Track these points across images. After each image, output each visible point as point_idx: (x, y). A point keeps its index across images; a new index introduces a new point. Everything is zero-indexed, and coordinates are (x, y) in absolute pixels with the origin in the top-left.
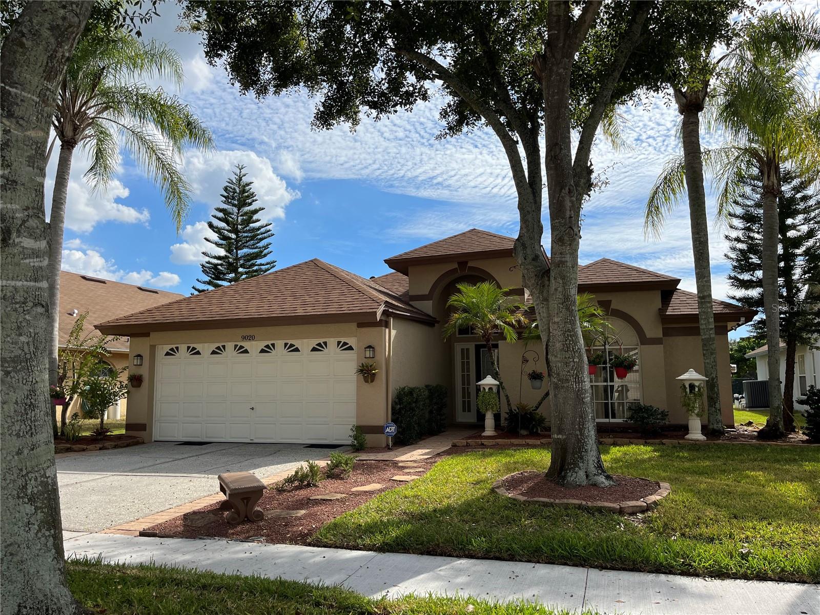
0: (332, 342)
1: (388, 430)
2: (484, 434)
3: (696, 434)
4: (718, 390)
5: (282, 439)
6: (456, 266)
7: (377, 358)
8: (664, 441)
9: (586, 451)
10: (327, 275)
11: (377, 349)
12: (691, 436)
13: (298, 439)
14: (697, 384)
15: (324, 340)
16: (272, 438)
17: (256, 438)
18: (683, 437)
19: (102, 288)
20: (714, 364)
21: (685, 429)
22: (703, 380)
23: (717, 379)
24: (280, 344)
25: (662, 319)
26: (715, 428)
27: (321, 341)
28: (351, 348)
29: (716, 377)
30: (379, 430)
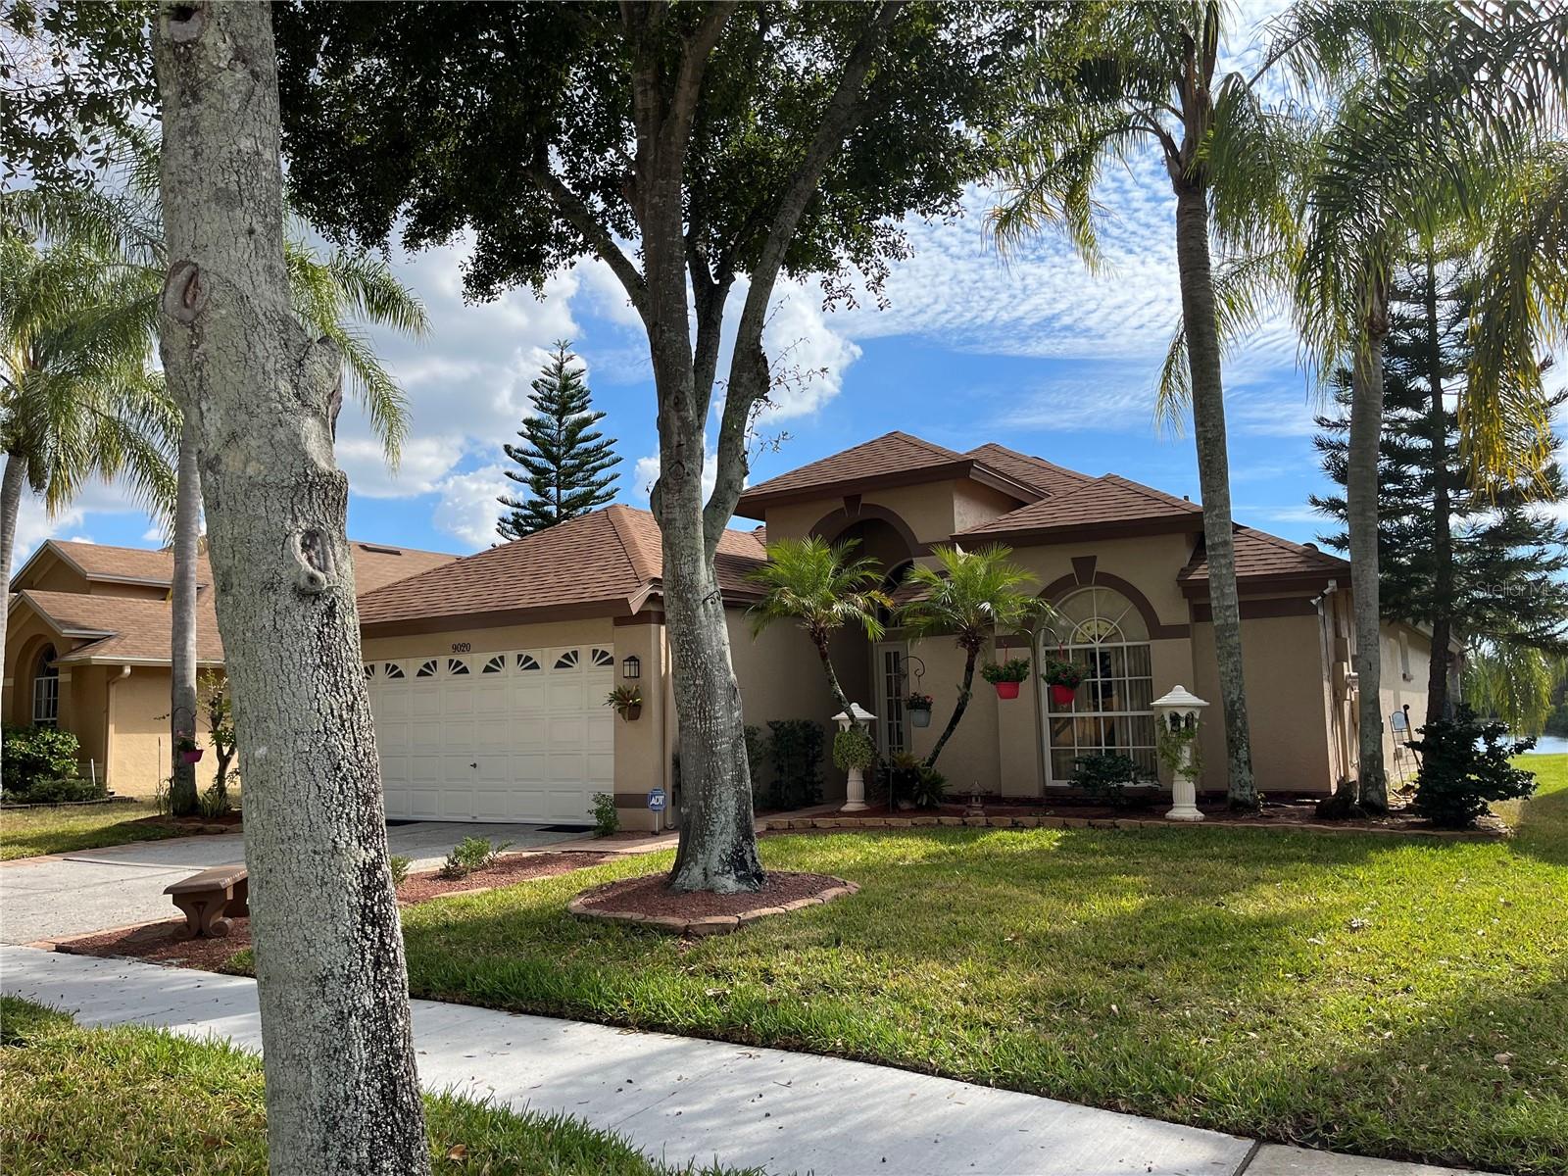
0: (585, 651)
1: (653, 801)
2: (843, 809)
3: (1185, 808)
4: (1244, 724)
5: (517, 815)
6: (840, 504)
7: (644, 676)
8: (1118, 822)
9: (712, 835)
10: (609, 534)
11: (643, 661)
12: (1175, 813)
13: (539, 816)
14: (1183, 714)
15: (574, 648)
16: (502, 816)
17: (482, 815)
18: (1162, 816)
19: (390, 563)
20: (1235, 674)
21: (1167, 800)
22: (1198, 707)
23: (1243, 704)
24: (511, 657)
25: (1184, 589)
26: (1237, 796)
27: (569, 650)
28: (610, 662)
29: (1239, 699)
30: (640, 801)
